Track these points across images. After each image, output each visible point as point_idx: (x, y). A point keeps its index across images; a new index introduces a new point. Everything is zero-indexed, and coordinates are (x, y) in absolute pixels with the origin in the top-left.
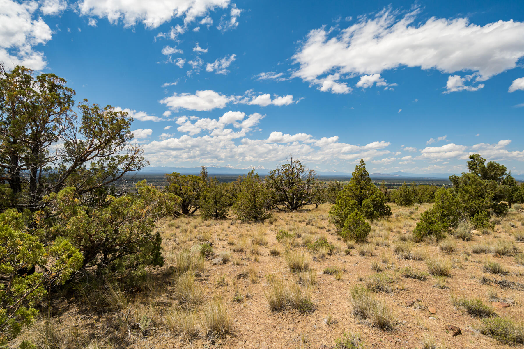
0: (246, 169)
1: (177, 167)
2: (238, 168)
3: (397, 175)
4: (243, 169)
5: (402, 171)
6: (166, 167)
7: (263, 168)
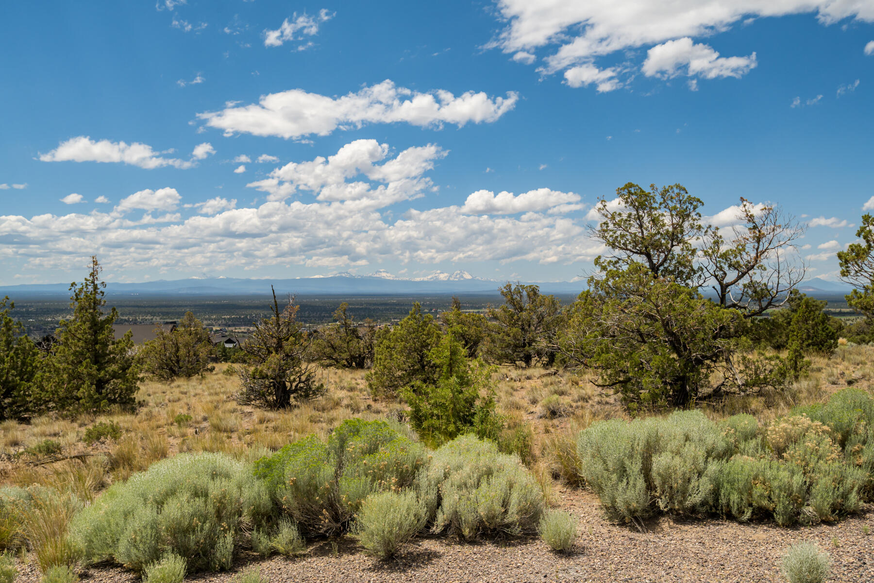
0: (426, 279)
1: (254, 278)
2: (405, 279)
3: (809, 287)
4: (418, 279)
5: (822, 277)
6: (228, 279)
7: (467, 276)
